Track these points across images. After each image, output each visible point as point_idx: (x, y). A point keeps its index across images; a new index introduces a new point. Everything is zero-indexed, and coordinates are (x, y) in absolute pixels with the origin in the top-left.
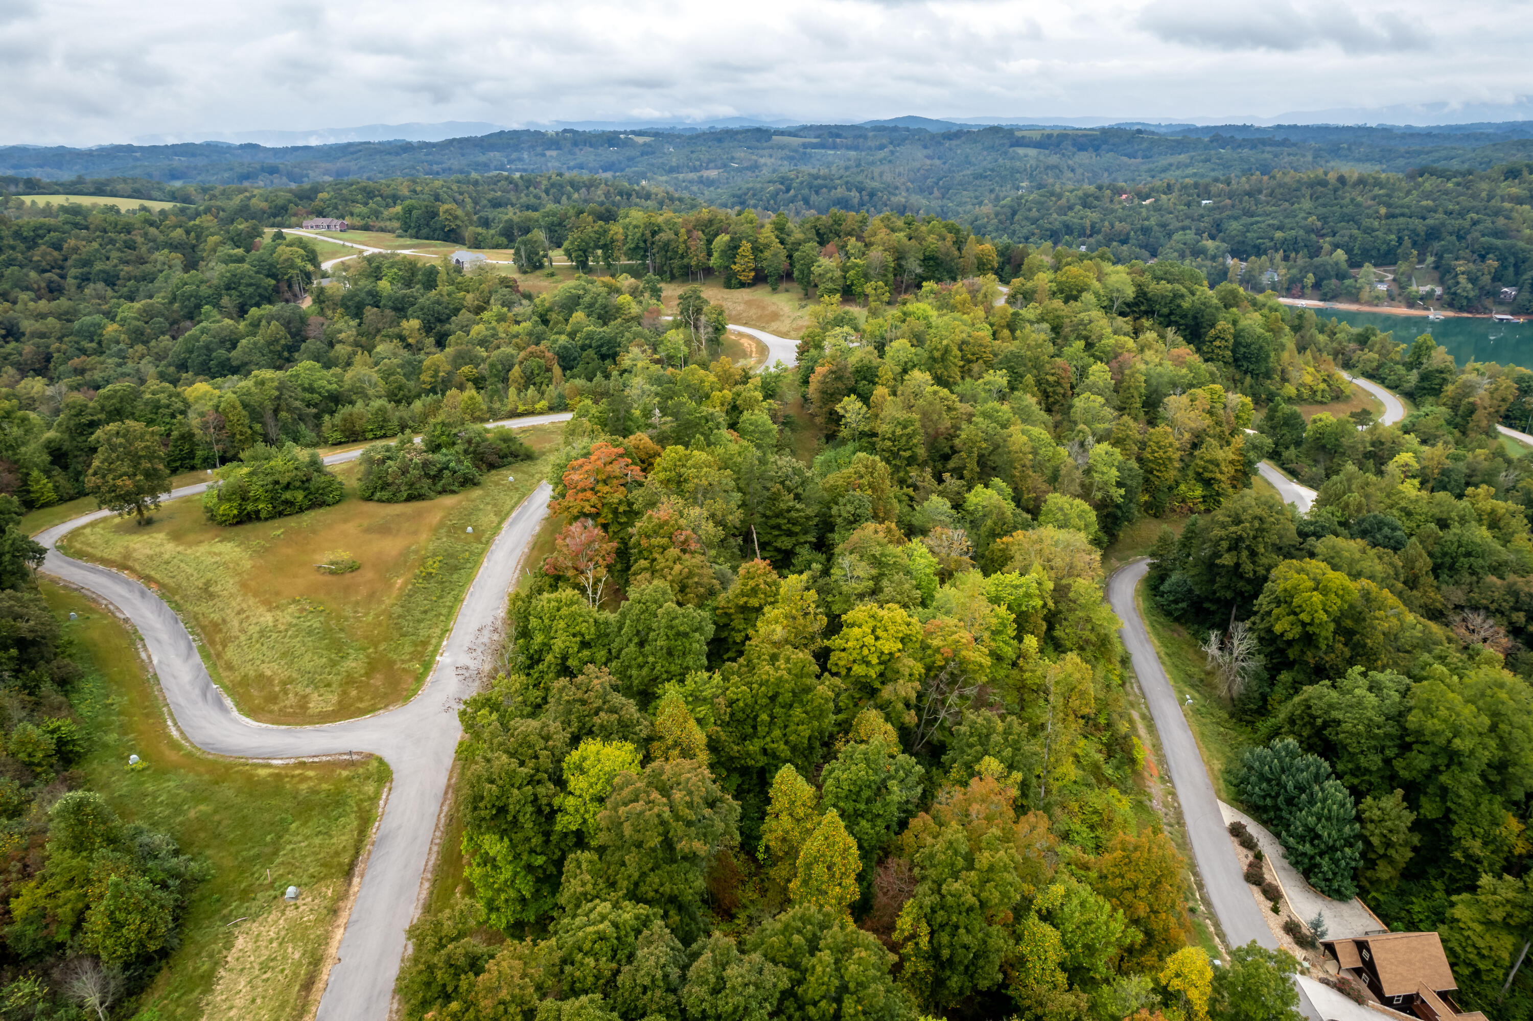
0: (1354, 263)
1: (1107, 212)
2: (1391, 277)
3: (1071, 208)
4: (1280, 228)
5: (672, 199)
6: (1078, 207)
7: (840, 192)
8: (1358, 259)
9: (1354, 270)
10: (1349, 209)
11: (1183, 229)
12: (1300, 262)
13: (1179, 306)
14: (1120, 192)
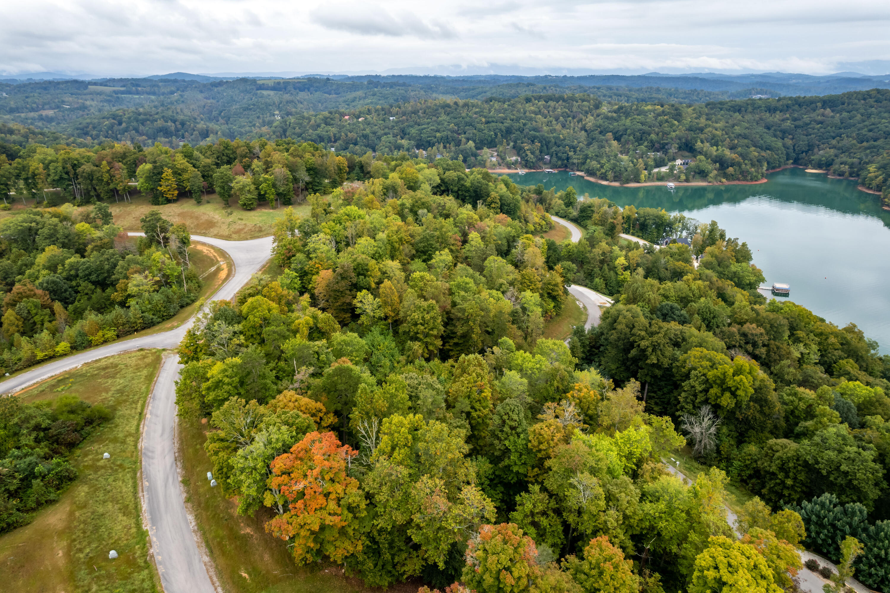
0: (479, 147)
1: (341, 127)
2: (496, 154)
3: (319, 126)
4: (438, 131)
5: (33, 133)
6: (323, 125)
7: (160, 123)
8: (479, 145)
9: (478, 151)
10: (468, 119)
11: (386, 134)
12: (453, 149)
13: (463, 185)
14: (343, 115)
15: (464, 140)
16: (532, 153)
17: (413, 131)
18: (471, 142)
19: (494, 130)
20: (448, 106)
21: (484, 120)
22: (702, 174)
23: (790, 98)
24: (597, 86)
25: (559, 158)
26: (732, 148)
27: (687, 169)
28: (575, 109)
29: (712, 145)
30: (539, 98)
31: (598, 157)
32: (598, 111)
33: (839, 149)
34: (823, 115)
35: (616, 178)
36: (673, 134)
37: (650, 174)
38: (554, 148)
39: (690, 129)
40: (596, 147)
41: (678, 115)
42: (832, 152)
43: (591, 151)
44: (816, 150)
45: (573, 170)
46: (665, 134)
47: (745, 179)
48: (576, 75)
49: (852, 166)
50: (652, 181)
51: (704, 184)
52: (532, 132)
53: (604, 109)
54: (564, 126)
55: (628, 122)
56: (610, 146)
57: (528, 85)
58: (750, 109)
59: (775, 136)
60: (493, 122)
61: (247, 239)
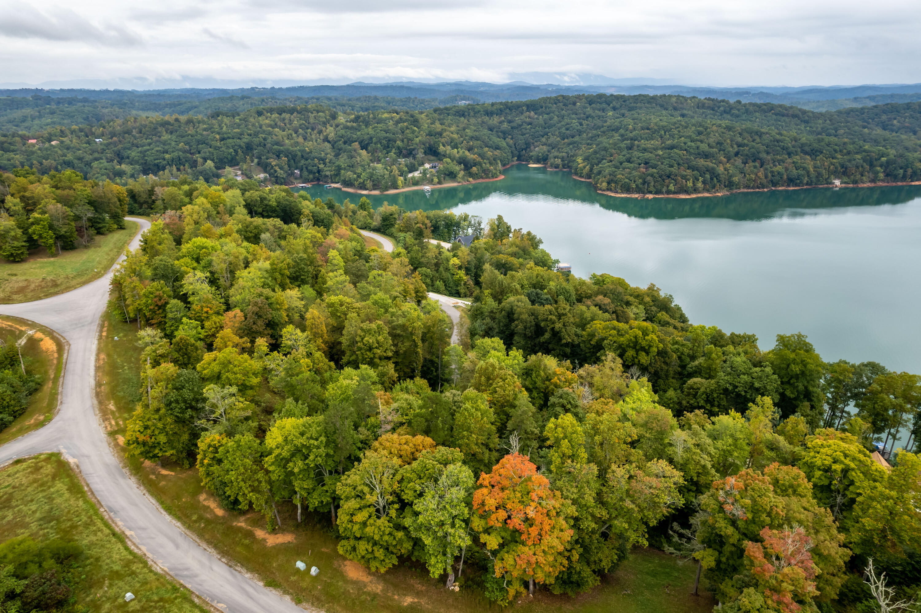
0: (220, 167)
2: (240, 172)
4: (165, 152)
8: (218, 165)
9: (220, 171)
10: (199, 137)
11: (96, 159)
12: (189, 171)
13: (267, 205)
14: (25, 138)
15: (200, 160)
16: (281, 168)
17: (134, 154)
18: (209, 162)
19: (233, 147)
20: (168, 123)
21: (218, 137)
22: (452, 175)
23: (501, 103)
24: (316, 96)
25: (310, 172)
26: (470, 149)
27: (437, 172)
28: (312, 120)
29: (453, 148)
30: (271, 111)
31: (351, 167)
32: (336, 121)
33: (549, 146)
34: (529, 117)
35: (375, 187)
36: (417, 140)
37: (405, 180)
38: (303, 162)
39: (430, 134)
40: (345, 157)
41: (415, 122)
42: (545, 148)
43: (343, 161)
44: (532, 147)
45: (328, 183)
46: (410, 140)
47: (487, 177)
48: (284, 87)
49: (563, 159)
50: (409, 186)
51: (454, 185)
52: (275, 147)
53: (341, 119)
54: (305, 139)
55: (370, 130)
56: (360, 155)
57: (243, 98)
58: (472, 114)
59: (499, 137)
60: (229, 138)
61: (40, 298)
